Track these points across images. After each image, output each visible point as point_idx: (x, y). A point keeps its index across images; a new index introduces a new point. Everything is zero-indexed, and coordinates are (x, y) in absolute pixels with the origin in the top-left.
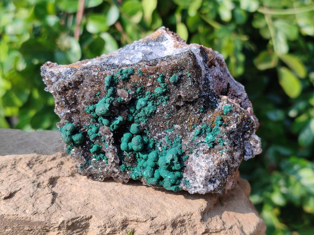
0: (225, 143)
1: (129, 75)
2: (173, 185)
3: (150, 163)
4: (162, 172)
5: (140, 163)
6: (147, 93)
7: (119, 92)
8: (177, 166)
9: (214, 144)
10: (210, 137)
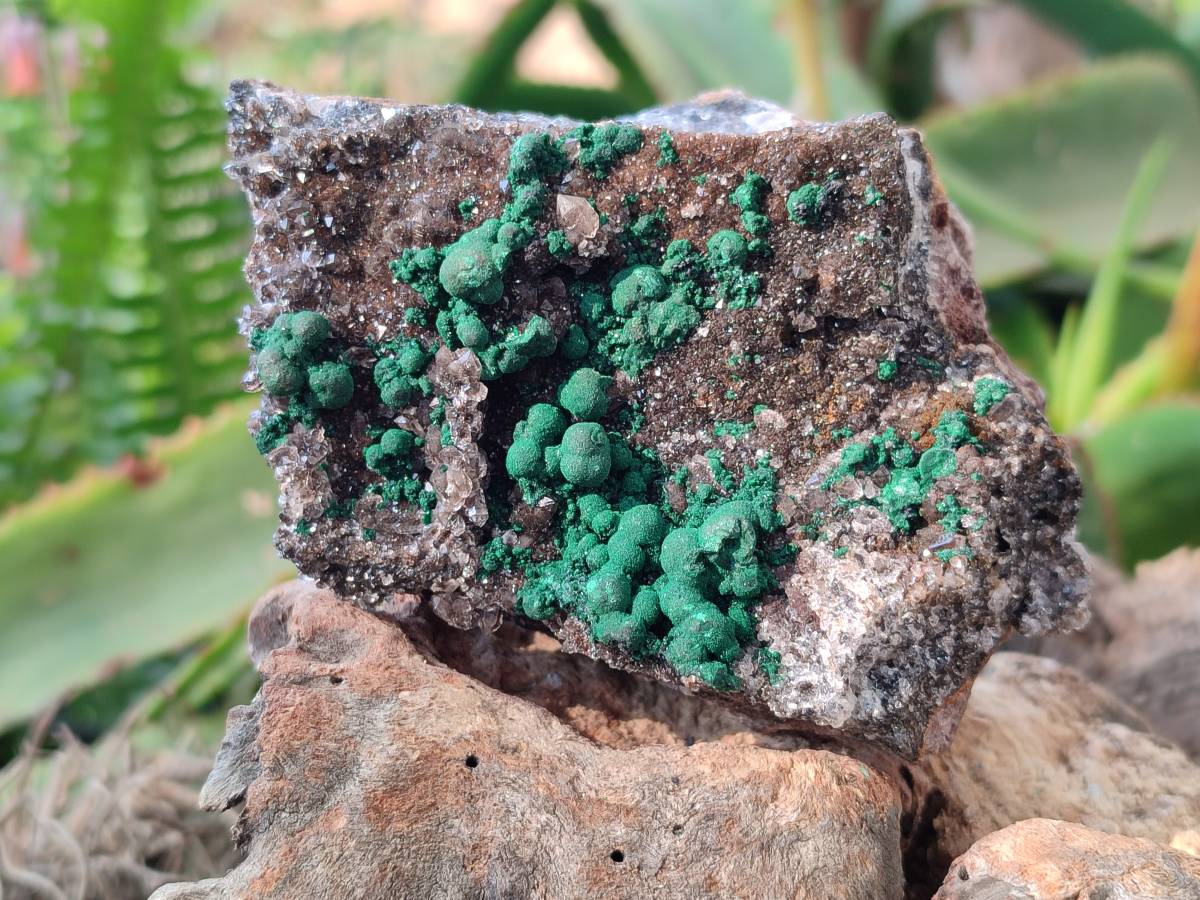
0: (968, 522)
1: (619, 155)
2: (710, 656)
3: (622, 547)
4: (674, 595)
5: (577, 546)
6: (674, 244)
7: (565, 204)
8: (740, 579)
9: (917, 520)
10: (902, 486)
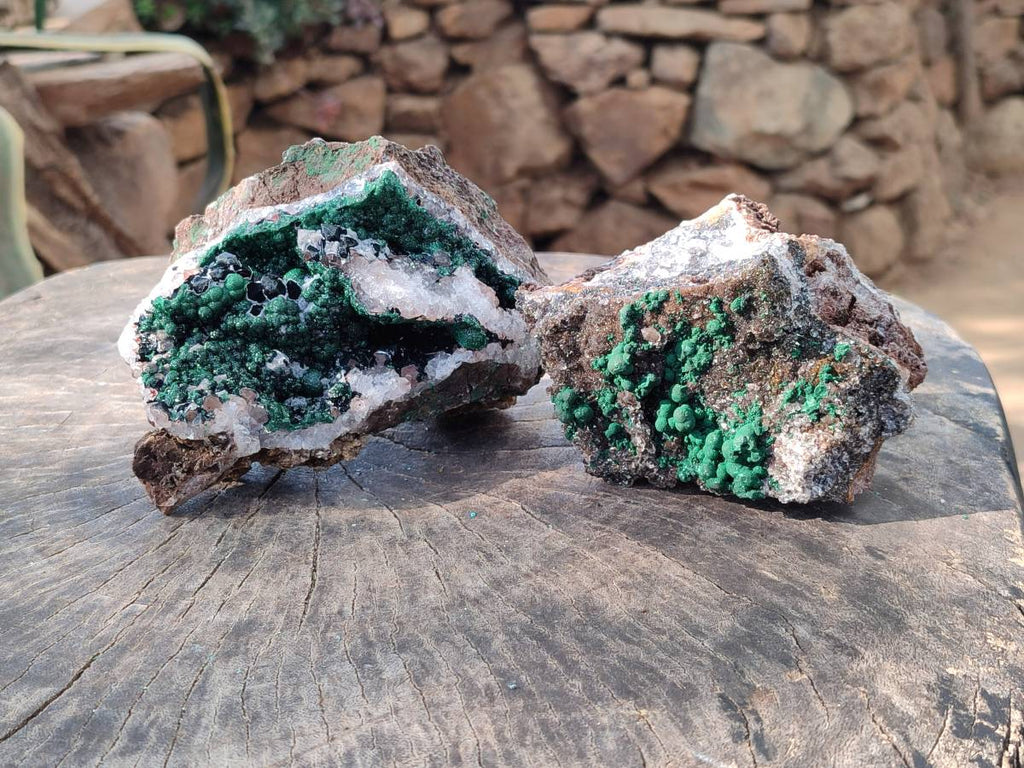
0: (839, 412)
1: (661, 303)
2: (749, 489)
3: (708, 451)
4: (730, 467)
5: (693, 452)
6: (694, 330)
7: (645, 332)
8: (754, 457)
9: (820, 414)
10: (811, 402)
